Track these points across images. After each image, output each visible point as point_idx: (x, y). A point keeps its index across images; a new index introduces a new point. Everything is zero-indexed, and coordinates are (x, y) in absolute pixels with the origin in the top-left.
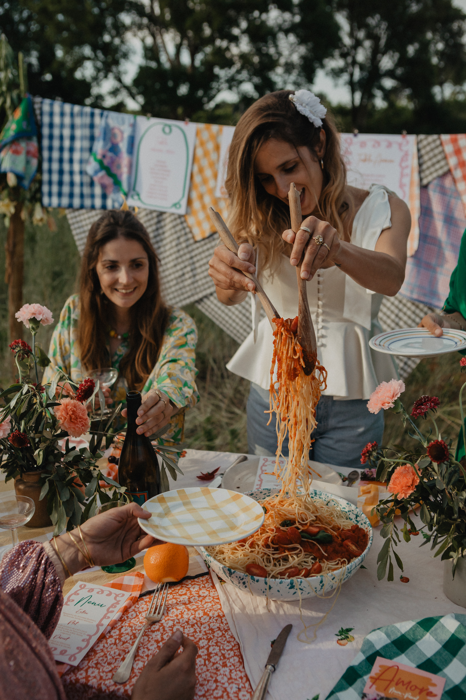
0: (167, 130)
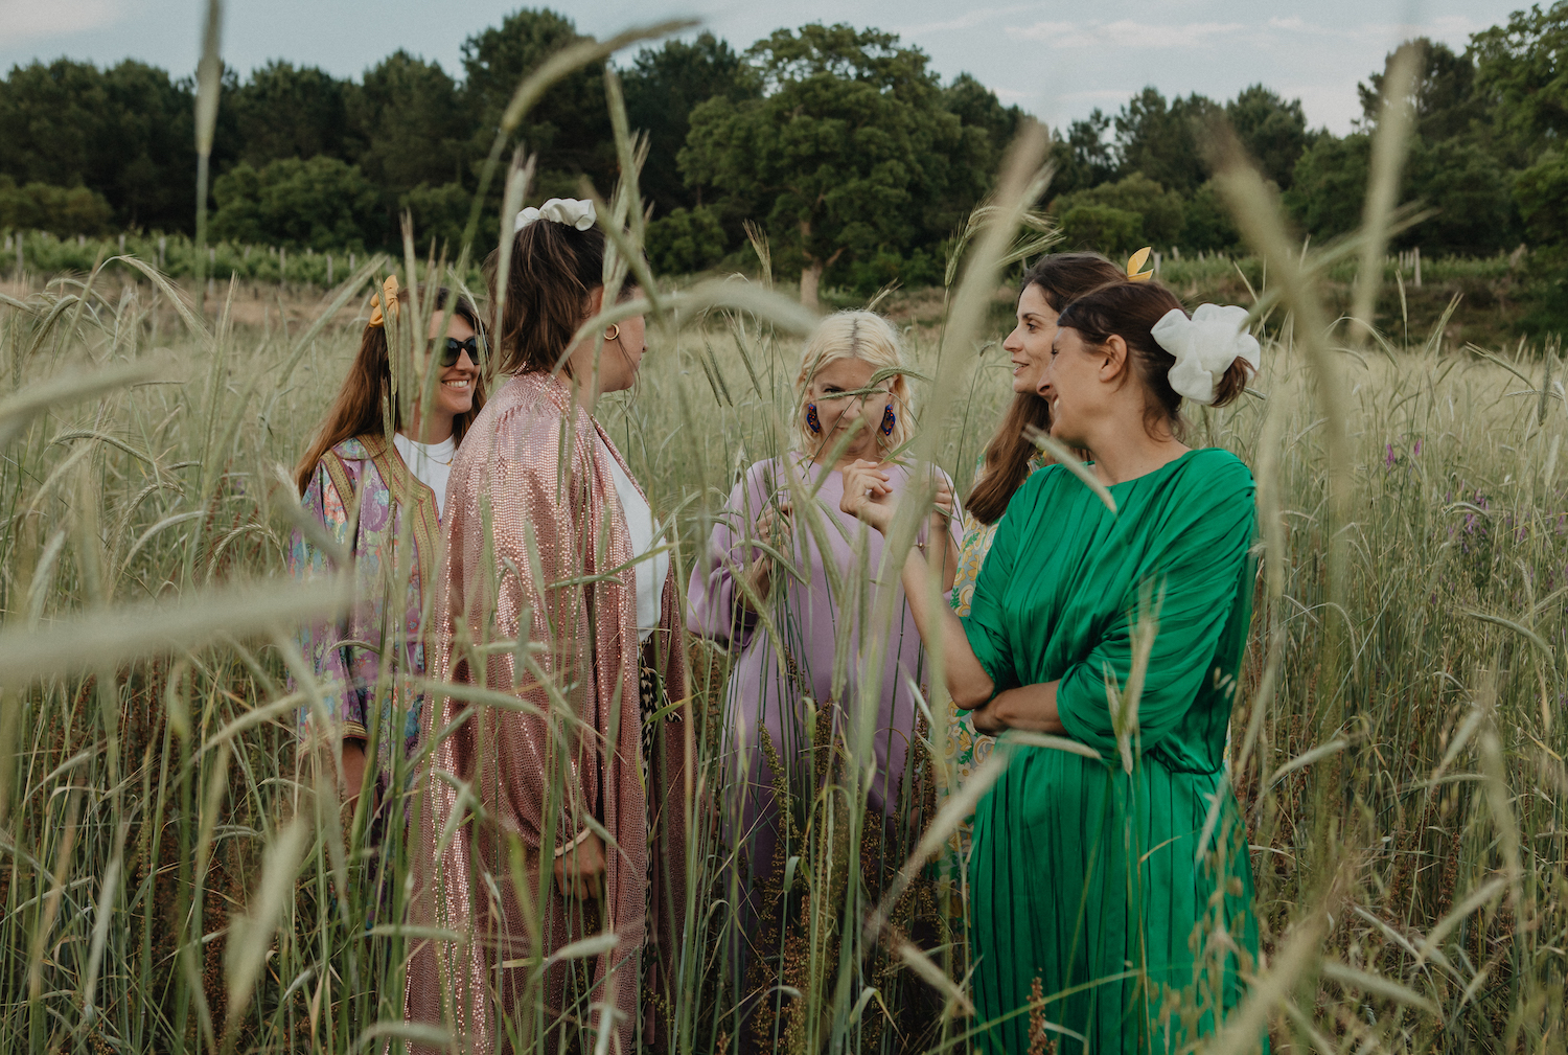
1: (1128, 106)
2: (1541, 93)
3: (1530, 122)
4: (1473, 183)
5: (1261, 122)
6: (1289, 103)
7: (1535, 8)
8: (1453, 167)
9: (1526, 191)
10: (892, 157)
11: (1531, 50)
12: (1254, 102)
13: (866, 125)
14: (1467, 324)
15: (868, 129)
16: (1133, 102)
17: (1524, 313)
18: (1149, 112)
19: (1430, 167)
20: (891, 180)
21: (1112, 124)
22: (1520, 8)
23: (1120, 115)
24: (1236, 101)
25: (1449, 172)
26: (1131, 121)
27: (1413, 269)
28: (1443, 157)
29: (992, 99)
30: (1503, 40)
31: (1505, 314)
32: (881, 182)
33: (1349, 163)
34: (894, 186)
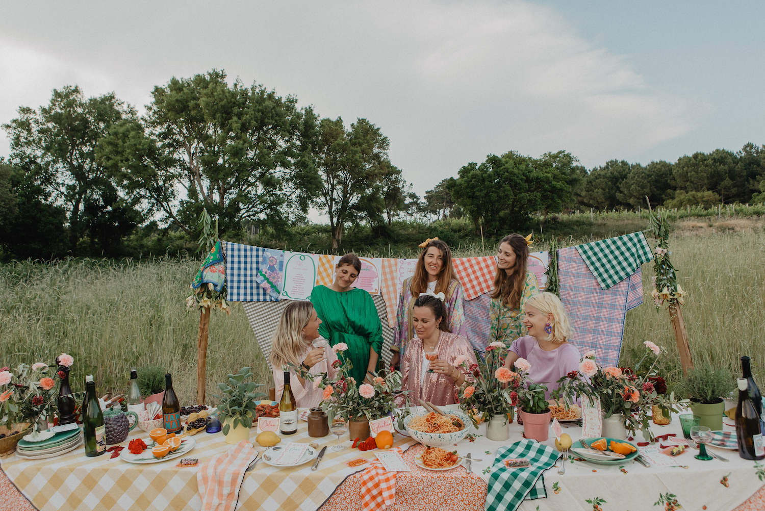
0: (302, 258)
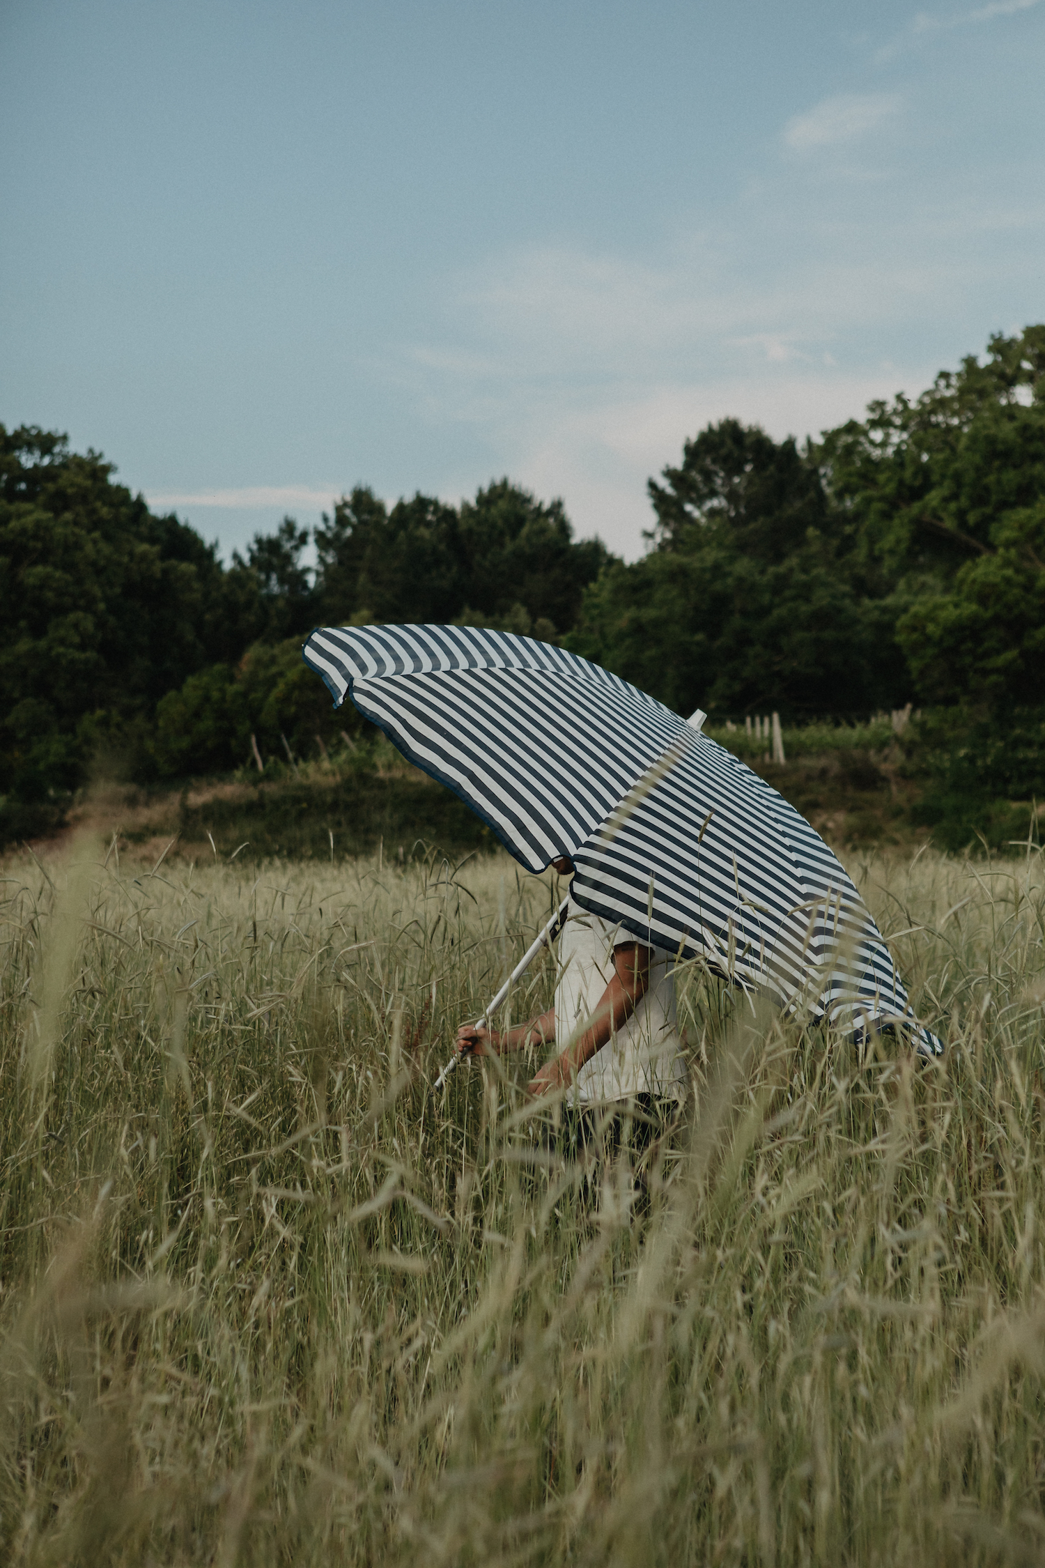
1: (332, 515)
2: (916, 508)
3: (903, 546)
4: (823, 618)
5: (514, 535)
6: (546, 506)
7: (899, 398)
8: (794, 598)
9: (915, 636)
10: (76, 607)
11: (898, 452)
12: (502, 504)
13: (34, 563)
14: (852, 810)
15: (39, 569)
16: (339, 509)
17: (919, 794)
18: (361, 522)
19: (766, 598)
20: (77, 640)
21: (311, 539)
22: (881, 398)
23: (322, 527)
24: (473, 502)
25: (791, 604)
26: (337, 536)
27: (771, 739)
28: (780, 584)
29: (140, 506)
30: (862, 439)
31: (898, 794)
32: (62, 642)
33: (658, 595)
34: (82, 647)
